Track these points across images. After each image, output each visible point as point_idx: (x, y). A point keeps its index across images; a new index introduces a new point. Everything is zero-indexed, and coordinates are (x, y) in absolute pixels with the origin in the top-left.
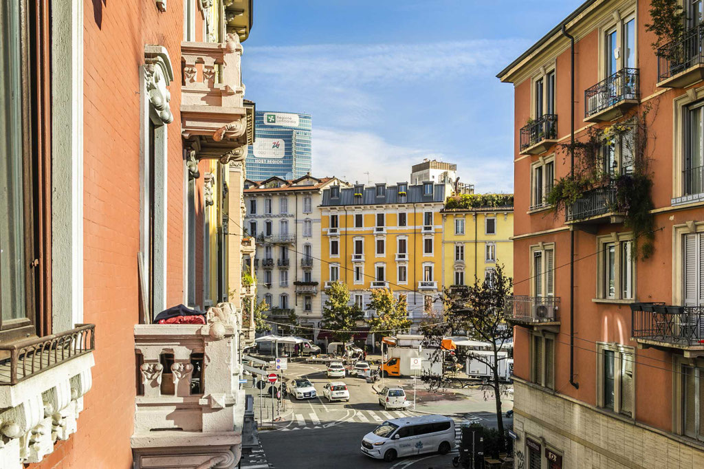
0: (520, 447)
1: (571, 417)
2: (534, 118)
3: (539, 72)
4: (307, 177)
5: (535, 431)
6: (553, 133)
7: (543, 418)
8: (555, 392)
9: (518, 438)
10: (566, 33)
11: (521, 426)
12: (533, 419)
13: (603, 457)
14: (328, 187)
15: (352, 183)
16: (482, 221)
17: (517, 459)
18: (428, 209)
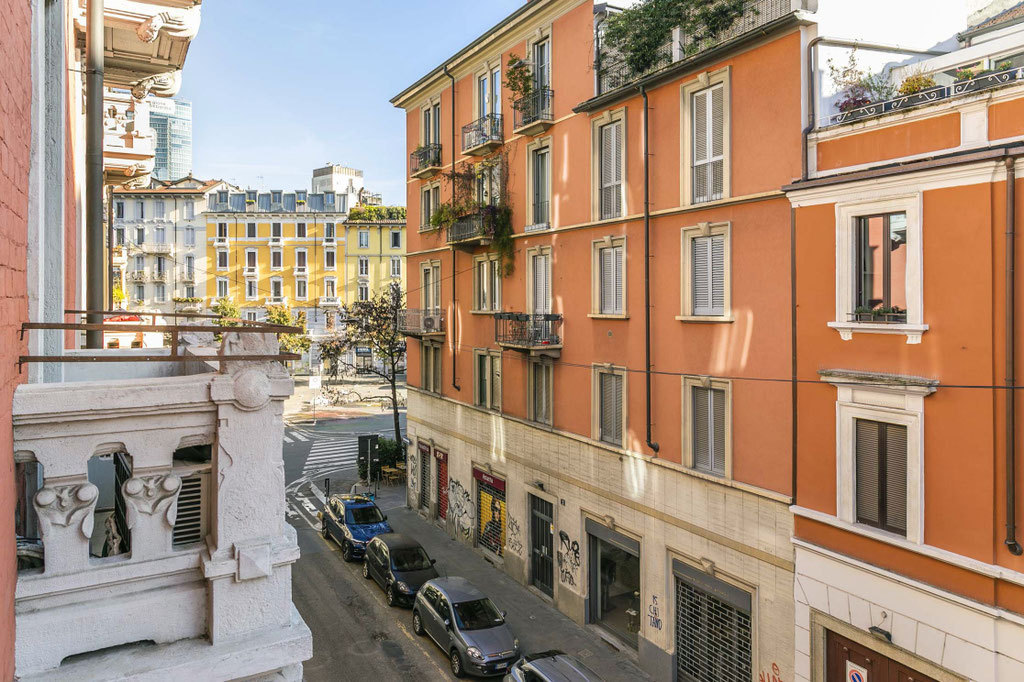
0: (413, 451)
1: (455, 417)
2: (423, 145)
3: (426, 102)
4: (189, 179)
5: (426, 434)
6: (438, 161)
7: (432, 421)
8: (441, 396)
9: (411, 443)
10: (447, 73)
11: (413, 432)
12: (423, 423)
13: (479, 449)
14: (214, 191)
15: (243, 188)
16: (387, 234)
17: (410, 462)
18: (329, 220)
